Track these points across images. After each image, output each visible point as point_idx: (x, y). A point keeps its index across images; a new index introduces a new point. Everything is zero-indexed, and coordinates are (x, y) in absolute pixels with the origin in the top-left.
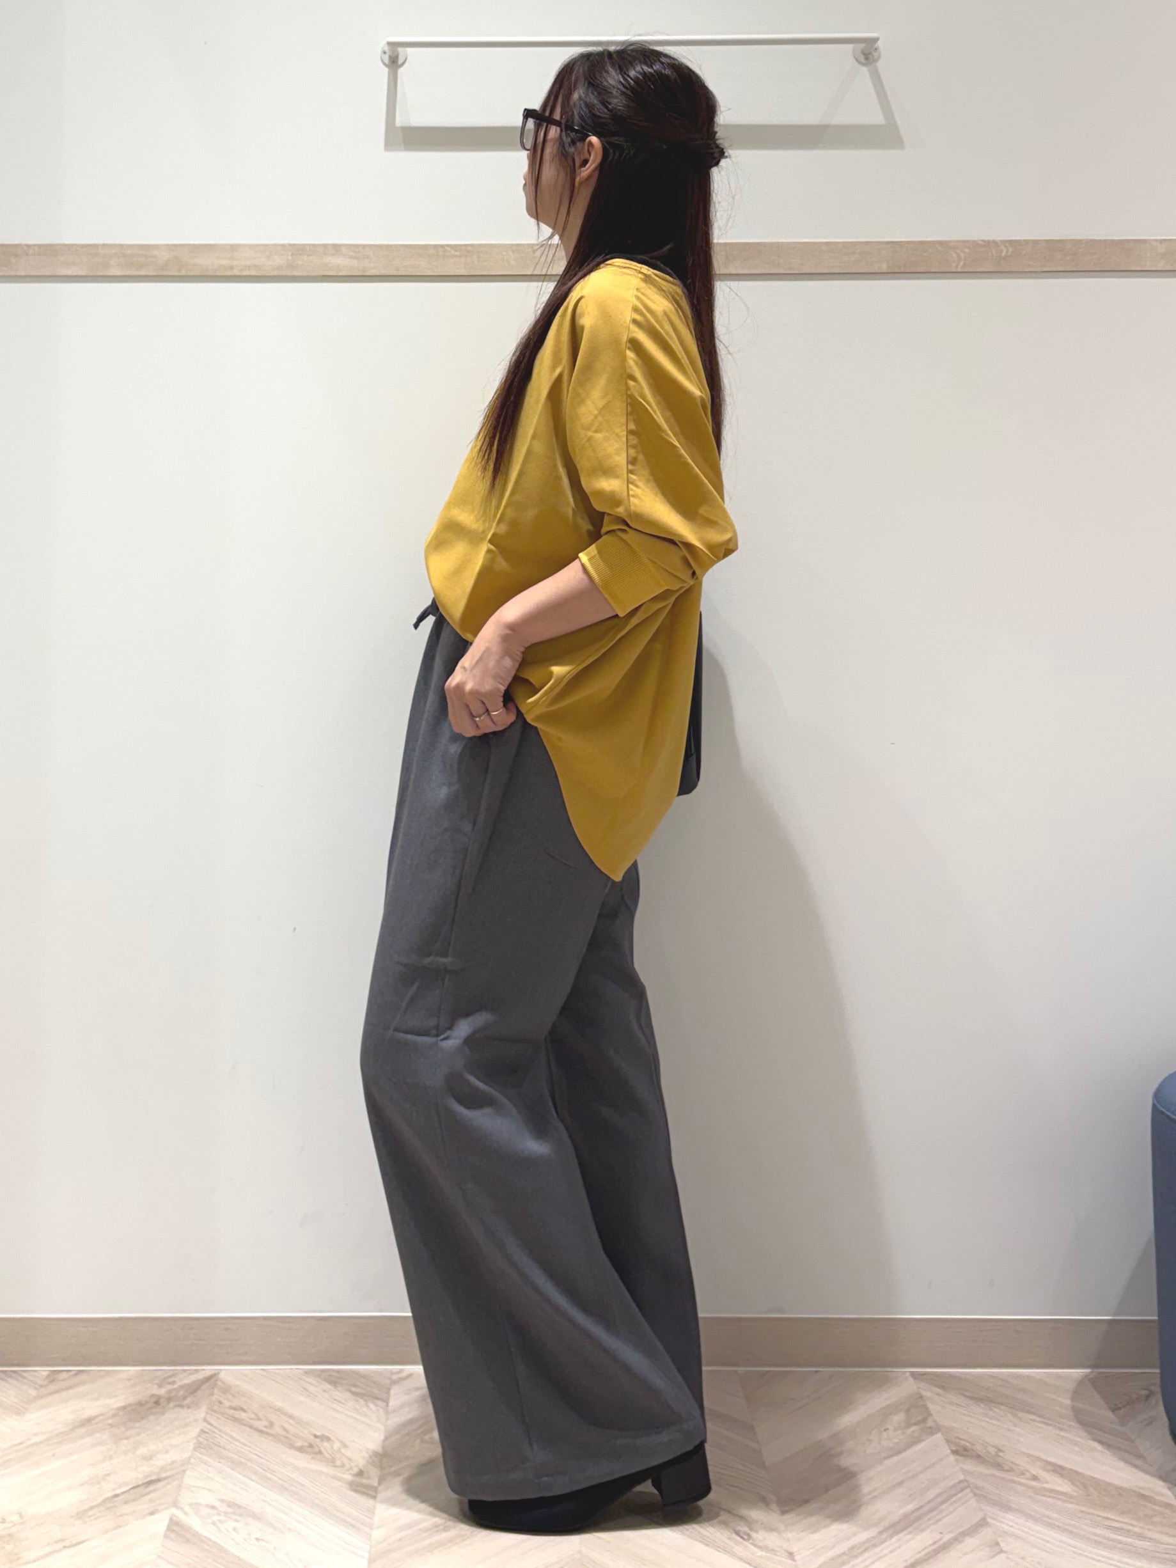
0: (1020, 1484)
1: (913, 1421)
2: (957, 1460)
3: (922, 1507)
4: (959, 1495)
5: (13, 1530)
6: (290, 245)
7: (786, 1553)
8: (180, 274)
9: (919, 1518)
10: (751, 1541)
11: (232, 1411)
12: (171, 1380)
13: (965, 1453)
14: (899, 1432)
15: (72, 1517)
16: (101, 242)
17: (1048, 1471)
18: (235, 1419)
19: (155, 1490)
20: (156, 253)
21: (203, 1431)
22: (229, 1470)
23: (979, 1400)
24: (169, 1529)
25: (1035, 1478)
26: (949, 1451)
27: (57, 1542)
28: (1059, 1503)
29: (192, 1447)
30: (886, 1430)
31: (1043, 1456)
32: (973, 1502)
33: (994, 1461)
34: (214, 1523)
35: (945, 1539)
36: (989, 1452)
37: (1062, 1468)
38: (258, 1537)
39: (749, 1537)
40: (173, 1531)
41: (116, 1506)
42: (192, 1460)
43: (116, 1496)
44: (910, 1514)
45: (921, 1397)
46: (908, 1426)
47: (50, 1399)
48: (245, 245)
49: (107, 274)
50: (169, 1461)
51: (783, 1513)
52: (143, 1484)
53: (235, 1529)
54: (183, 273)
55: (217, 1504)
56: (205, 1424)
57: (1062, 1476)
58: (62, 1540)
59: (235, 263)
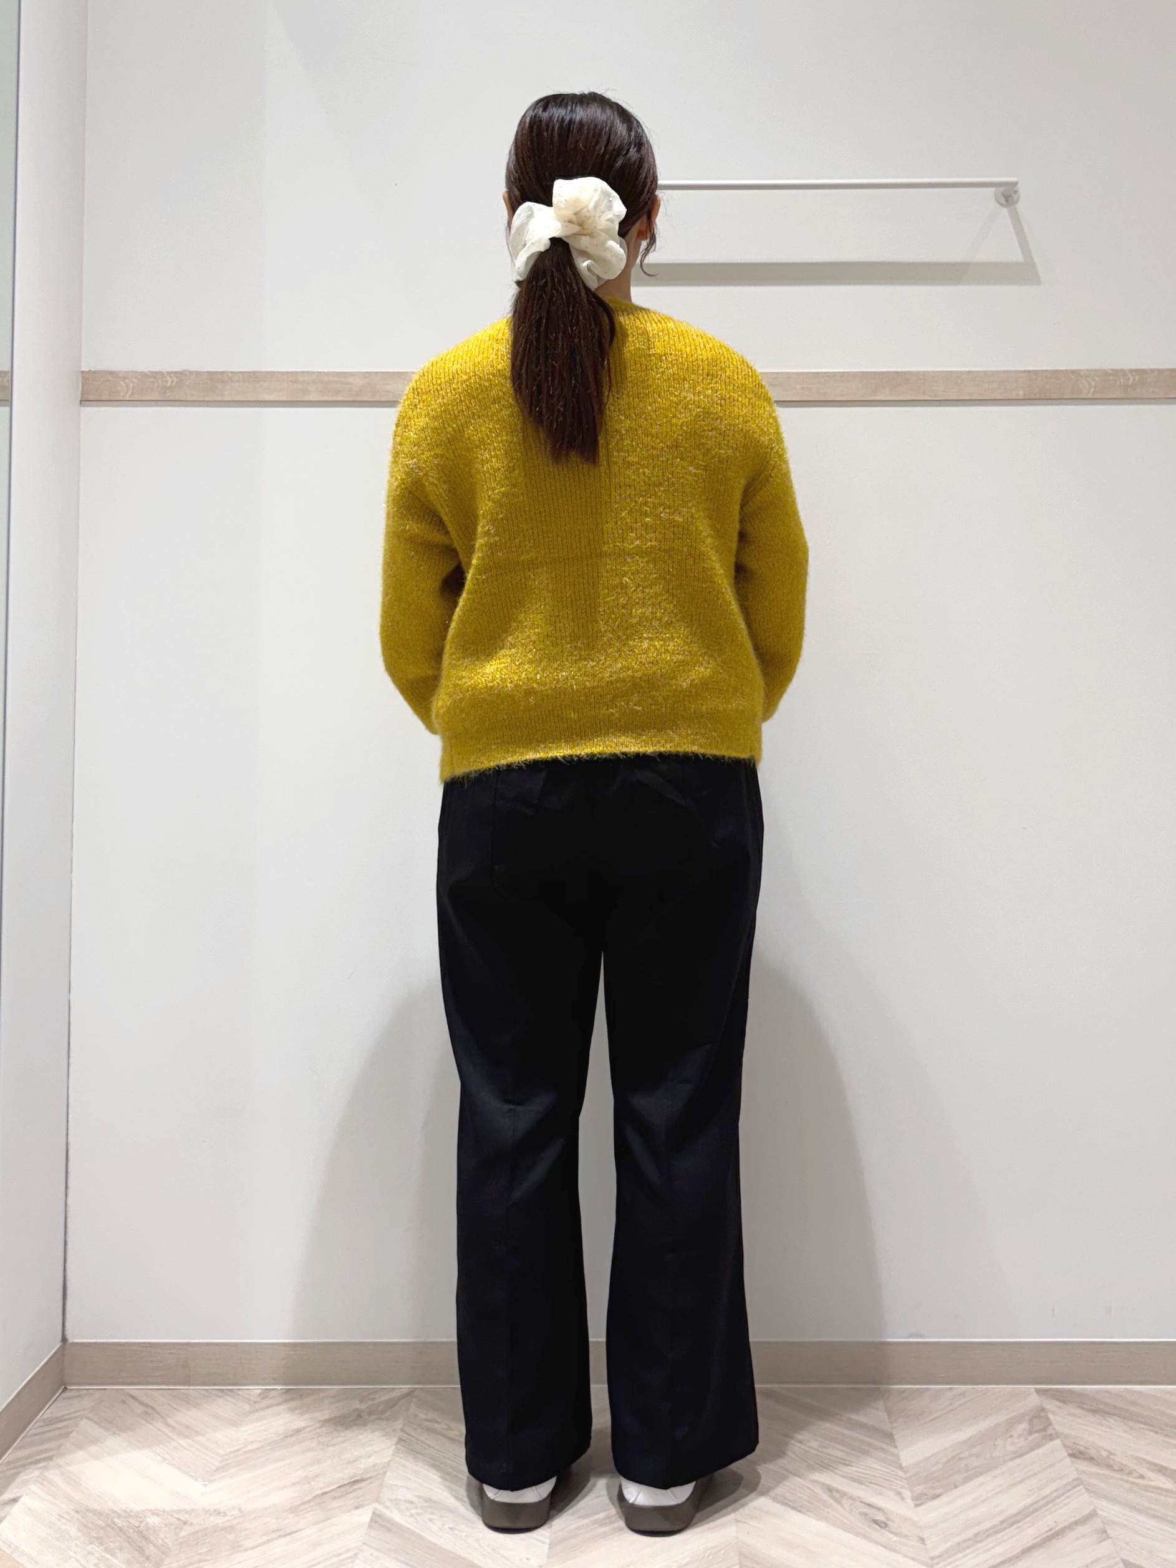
0: (1127, 1481)
1: (1036, 1428)
2: (1073, 1462)
3: (1039, 1501)
4: (1072, 1491)
5: (235, 1522)
7: (918, 1539)
9: (1037, 1510)
10: (887, 1529)
11: (427, 1423)
12: (372, 1396)
13: (1081, 1456)
14: (1022, 1439)
15: (286, 1511)
17: (1152, 1471)
18: (430, 1430)
19: (360, 1488)
20: (349, 381)
21: (400, 1438)
22: (426, 1472)
23: (1094, 1411)
24: (372, 1520)
25: (1142, 1477)
26: (1066, 1454)
27: (273, 1532)
28: (1162, 1498)
29: (391, 1451)
30: (1011, 1436)
31: (1148, 1458)
32: (1086, 1497)
33: (1105, 1462)
34: (412, 1516)
35: (1058, 1528)
36: (1101, 1455)
37: (1166, 1468)
38: (451, 1526)
39: (886, 1525)
40: (376, 1522)
41: (325, 1502)
42: (392, 1463)
43: (324, 1494)
44: (1029, 1507)
45: (1043, 1409)
46: (1031, 1433)
47: (263, 1413)
50: (371, 1464)
51: (917, 1506)
52: (349, 1483)
53: (430, 1520)
55: (415, 1500)
56: (403, 1434)
57: (1165, 1475)
58: (278, 1530)
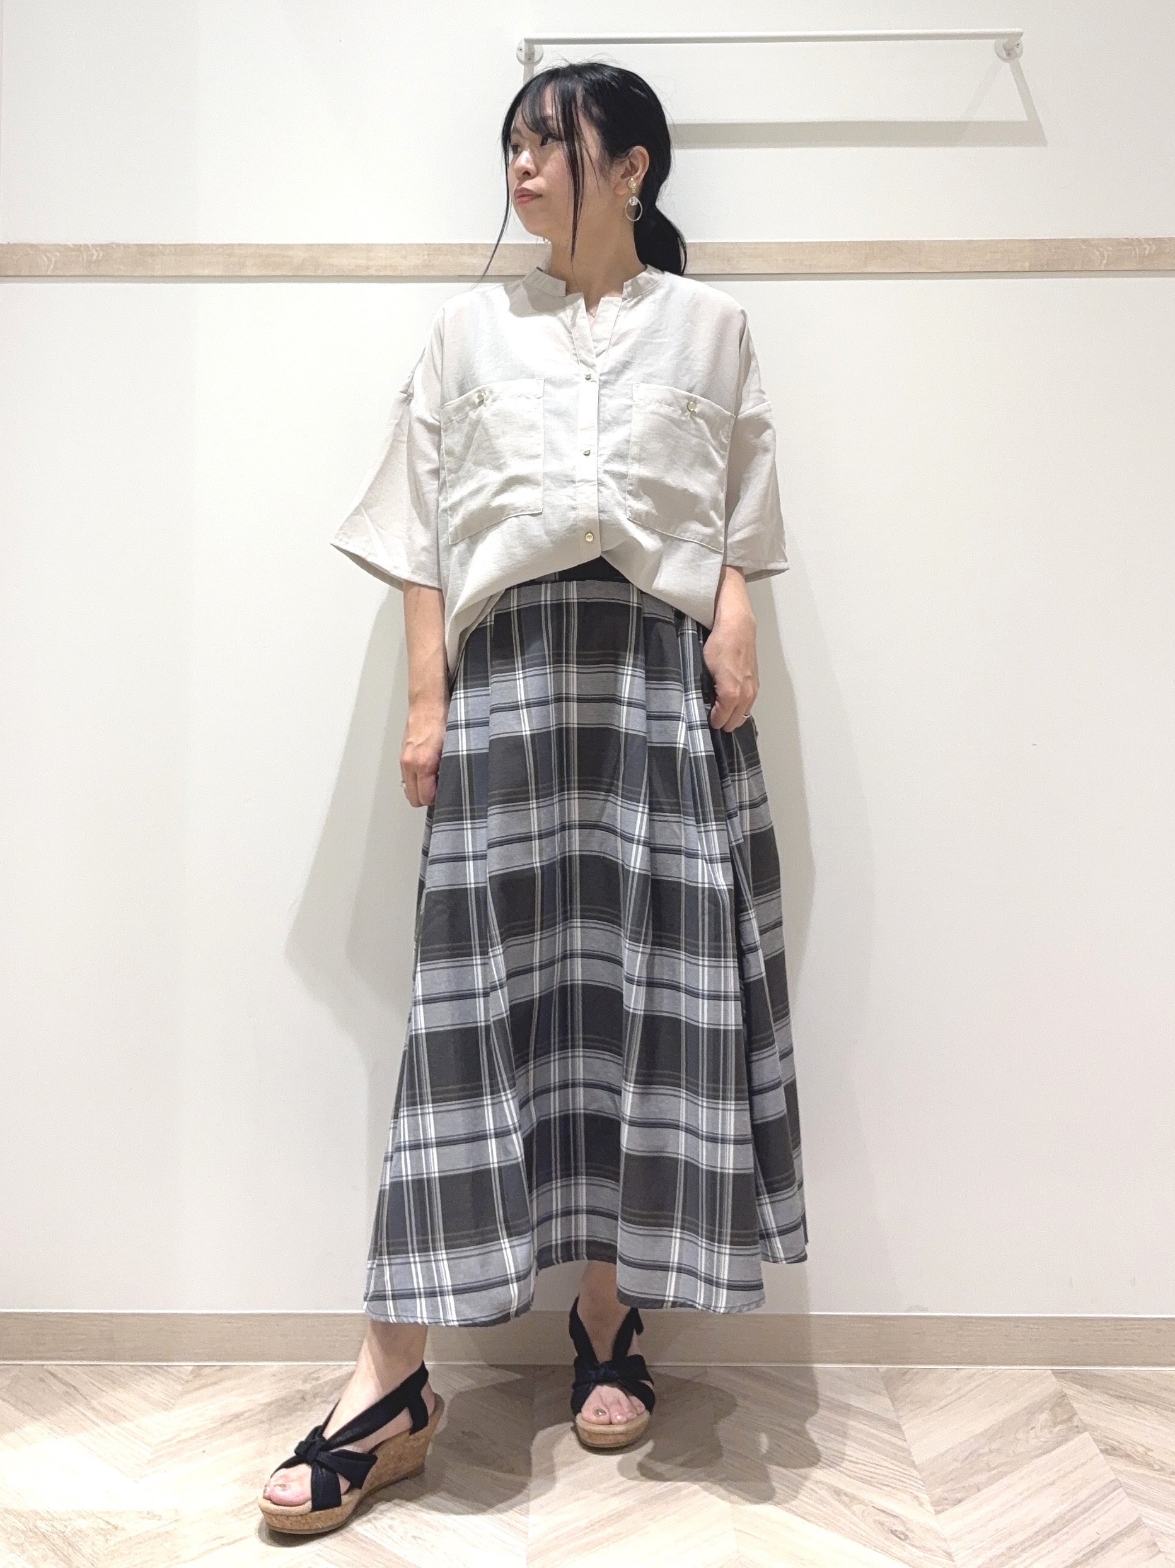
1: (1058, 1420)
2: (1106, 1460)
3: (1076, 1507)
4: (1112, 1495)
6: (426, 244)
8: (316, 274)
9: (1075, 1518)
10: (908, 1541)
12: (315, 1376)
13: (1114, 1452)
14: (1047, 1432)
16: (237, 242)
20: (290, 253)
26: (1098, 1450)
30: (1033, 1428)
32: (1127, 1503)
33: (1143, 1460)
35: (1102, 1540)
36: (1137, 1451)
44: (1065, 1514)
46: (1055, 1424)
47: (197, 1393)
48: (381, 245)
49: (246, 274)
51: (936, 1513)
54: (319, 272)
59: (371, 263)
